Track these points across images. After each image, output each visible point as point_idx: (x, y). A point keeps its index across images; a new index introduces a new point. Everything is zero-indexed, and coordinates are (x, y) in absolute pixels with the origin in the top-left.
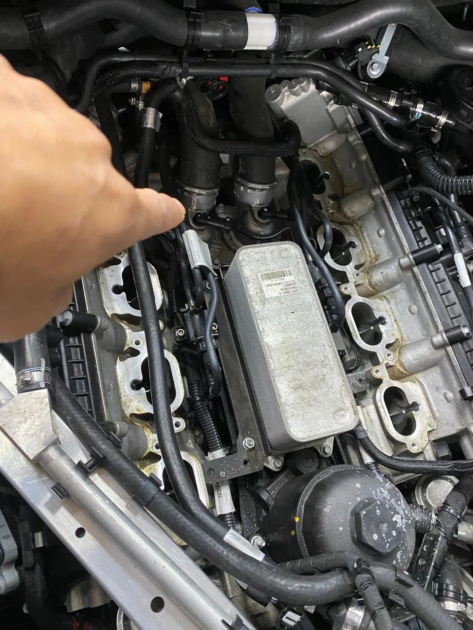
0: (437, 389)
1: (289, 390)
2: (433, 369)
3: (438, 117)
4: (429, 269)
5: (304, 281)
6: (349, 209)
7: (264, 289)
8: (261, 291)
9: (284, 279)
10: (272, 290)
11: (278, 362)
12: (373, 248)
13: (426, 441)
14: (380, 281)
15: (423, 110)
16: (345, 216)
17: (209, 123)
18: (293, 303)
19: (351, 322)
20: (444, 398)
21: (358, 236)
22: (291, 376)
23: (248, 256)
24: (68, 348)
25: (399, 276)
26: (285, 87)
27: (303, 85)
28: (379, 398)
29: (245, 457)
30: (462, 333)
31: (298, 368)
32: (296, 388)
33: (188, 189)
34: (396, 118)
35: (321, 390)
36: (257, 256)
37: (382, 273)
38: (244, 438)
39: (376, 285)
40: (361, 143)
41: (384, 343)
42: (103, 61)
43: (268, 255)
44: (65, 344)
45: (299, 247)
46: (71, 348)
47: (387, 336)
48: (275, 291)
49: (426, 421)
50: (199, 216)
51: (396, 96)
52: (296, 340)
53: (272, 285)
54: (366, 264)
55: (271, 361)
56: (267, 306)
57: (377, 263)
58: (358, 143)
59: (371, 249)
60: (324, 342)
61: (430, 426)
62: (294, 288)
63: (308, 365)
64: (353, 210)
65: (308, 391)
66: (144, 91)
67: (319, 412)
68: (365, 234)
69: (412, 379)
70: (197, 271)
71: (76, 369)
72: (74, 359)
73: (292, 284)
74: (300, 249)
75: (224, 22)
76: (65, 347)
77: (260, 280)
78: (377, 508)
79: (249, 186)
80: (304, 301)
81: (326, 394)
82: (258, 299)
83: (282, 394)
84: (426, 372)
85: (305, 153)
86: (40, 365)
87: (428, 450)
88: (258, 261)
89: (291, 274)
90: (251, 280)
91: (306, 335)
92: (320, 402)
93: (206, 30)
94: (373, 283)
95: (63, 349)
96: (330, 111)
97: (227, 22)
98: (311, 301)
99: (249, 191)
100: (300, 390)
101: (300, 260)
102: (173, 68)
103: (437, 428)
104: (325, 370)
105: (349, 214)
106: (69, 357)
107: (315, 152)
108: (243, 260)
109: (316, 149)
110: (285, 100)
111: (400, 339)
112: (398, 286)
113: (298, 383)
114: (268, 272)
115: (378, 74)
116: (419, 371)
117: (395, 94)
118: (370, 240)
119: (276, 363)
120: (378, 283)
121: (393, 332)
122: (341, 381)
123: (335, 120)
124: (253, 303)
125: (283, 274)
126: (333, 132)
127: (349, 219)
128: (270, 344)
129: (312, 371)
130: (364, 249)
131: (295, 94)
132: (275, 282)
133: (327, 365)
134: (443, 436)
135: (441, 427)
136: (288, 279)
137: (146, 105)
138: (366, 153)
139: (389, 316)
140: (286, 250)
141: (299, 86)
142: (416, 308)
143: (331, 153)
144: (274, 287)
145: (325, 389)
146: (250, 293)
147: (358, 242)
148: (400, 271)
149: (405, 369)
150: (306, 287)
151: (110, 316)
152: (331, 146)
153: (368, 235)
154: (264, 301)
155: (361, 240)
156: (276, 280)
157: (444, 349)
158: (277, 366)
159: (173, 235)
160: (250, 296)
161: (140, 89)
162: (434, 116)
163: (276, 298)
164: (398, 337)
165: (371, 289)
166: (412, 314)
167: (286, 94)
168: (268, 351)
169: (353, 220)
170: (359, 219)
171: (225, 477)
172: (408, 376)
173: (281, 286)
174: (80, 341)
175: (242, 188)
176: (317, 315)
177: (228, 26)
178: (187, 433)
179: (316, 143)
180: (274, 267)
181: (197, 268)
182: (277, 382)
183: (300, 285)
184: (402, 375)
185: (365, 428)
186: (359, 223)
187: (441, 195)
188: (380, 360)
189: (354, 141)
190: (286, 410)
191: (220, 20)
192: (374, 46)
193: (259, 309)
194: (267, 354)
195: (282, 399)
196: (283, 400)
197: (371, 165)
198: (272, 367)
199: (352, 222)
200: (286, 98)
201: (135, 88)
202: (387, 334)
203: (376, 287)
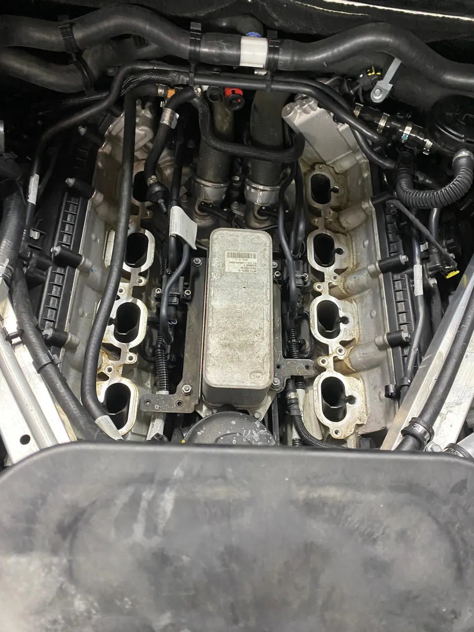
0: (375, 388)
1: (218, 346)
2: (375, 369)
3: (425, 140)
4: (393, 278)
5: (265, 265)
6: (345, 220)
7: (226, 264)
8: (224, 265)
9: (247, 260)
10: (233, 266)
11: (217, 322)
12: (357, 256)
13: (351, 431)
14: (352, 285)
15: (412, 132)
16: (341, 226)
17: (222, 128)
18: (248, 280)
19: (314, 315)
20: (378, 397)
21: (347, 245)
22: (224, 335)
23: (222, 237)
24: (54, 274)
25: (368, 282)
26: (297, 105)
27: (310, 103)
28: (317, 383)
29: (180, 399)
30: (401, 338)
31: (232, 331)
32: (225, 346)
33: (199, 180)
34: (376, 136)
35: (246, 352)
36: (230, 238)
37: (355, 278)
38: (184, 385)
39: (348, 288)
40: (367, 162)
41: (340, 338)
42: (129, 67)
43: (240, 239)
44: (52, 269)
45: (270, 237)
46: (57, 275)
47: (345, 334)
48: (235, 268)
49: (357, 414)
50: (203, 203)
51: (387, 118)
52: (239, 310)
53: (234, 263)
54: (347, 270)
55: (211, 320)
56: (224, 278)
57: (356, 270)
58: (364, 162)
59: (355, 257)
60: (265, 316)
61: (360, 420)
62: (254, 268)
63: (242, 331)
64: (349, 221)
65: (235, 351)
66: (169, 96)
67: (237, 368)
68: (354, 244)
69: (357, 376)
70: (173, 239)
71: (54, 290)
72: (56, 282)
73: (253, 266)
74: (271, 239)
75: (221, 42)
76: (52, 272)
77: (226, 256)
78: (235, 438)
79: (253, 185)
80: (258, 281)
81: (250, 357)
82: (218, 271)
83: (211, 346)
84: (370, 371)
85: (321, 168)
86: (4, 262)
87: (351, 440)
88: (230, 242)
89: (255, 258)
90: (217, 256)
91: (250, 308)
92: (242, 361)
93: (205, 47)
94: (346, 286)
95: (49, 274)
96: (340, 130)
97: (223, 42)
98: (265, 282)
99: (253, 190)
100: (228, 347)
101: (268, 248)
102: (182, 76)
103: (367, 424)
104: (256, 338)
105: (344, 225)
106: (52, 279)
107: (332, 169)
108: (216, 239)
109: (334, 166)
110: (297, 117)
111: (357, 340)
112: (366, 292)
113: (228, 343)
114: (235, 252)
115: (381, 99)
116: (364, 370)
117: (387, 116)
118: (356, 249)
119: (215, 322)
120: (350, 286)
121: (353, 332)
122: (267, 350)
123: (347, 139)
124: (212, 273)
125: (248, 256)
126: (349, 152)
127: (344, 228)
128: (215, 307)
129: (244, 336)
130: (349, 257)
131: (305, 112)
132: (238, 261)
133: (259, 334)
134: (369, 432)
135: (370, 423)
136: (252, 260)
137: (166, 106)
138: (368, 170)
139: (354, 318)
140: (258, 238)
141: (307, 105)
142: (375, 313)
143: (346, 171)
144: (236, 265)
145: (251, 353)
146: (213, 265)
147: (345, 249)
148: (370, 278)
149: (352, 366)
150: (265, 271)
151: (106, 267)
152: (346, 164)
153: (356, 245)
154: (223, 274)
155: (349, 249)
156: (239, 260)
157: (385, 351)
158: (215, 326)
159: (164, 209)
160: (212, 267)
161: (166, 95)
162: (422, 139)
163: (234, 273)
164: (355, 337)
165: (344, 292)
166: (372, 317)
167: (299, 111)
168: (211, 313)
169: (348, 231)
170: (353, 230)
171: (157, 410)
172: (354, 372)
173: (242, 265)
174: (65, 272)
175: (248, 188)
176: (266, 294)
177: (223, 45)
178: (149, 375)
179: (334, 160)
180: (241, 249)
181: (174, 237)
182: (210, 337)
183: (260, 267)
184: (348, 370)
185: (301, 408)
186: (352, 233)
187: (403, 207)
188: (330, 352)
189: (360, 160)
190: (210, 360)
191: (217, 40)
192: (373, 73)
193: (216, 279)
194: (210, 314)
195: (208, 351)
196: (210, 352)
197: (370, 182)
198: (210, 325)
199: (346, 233)
200: (298, 115)
201: (161, 93)
202: (345, 332)
203: (348, 290)
